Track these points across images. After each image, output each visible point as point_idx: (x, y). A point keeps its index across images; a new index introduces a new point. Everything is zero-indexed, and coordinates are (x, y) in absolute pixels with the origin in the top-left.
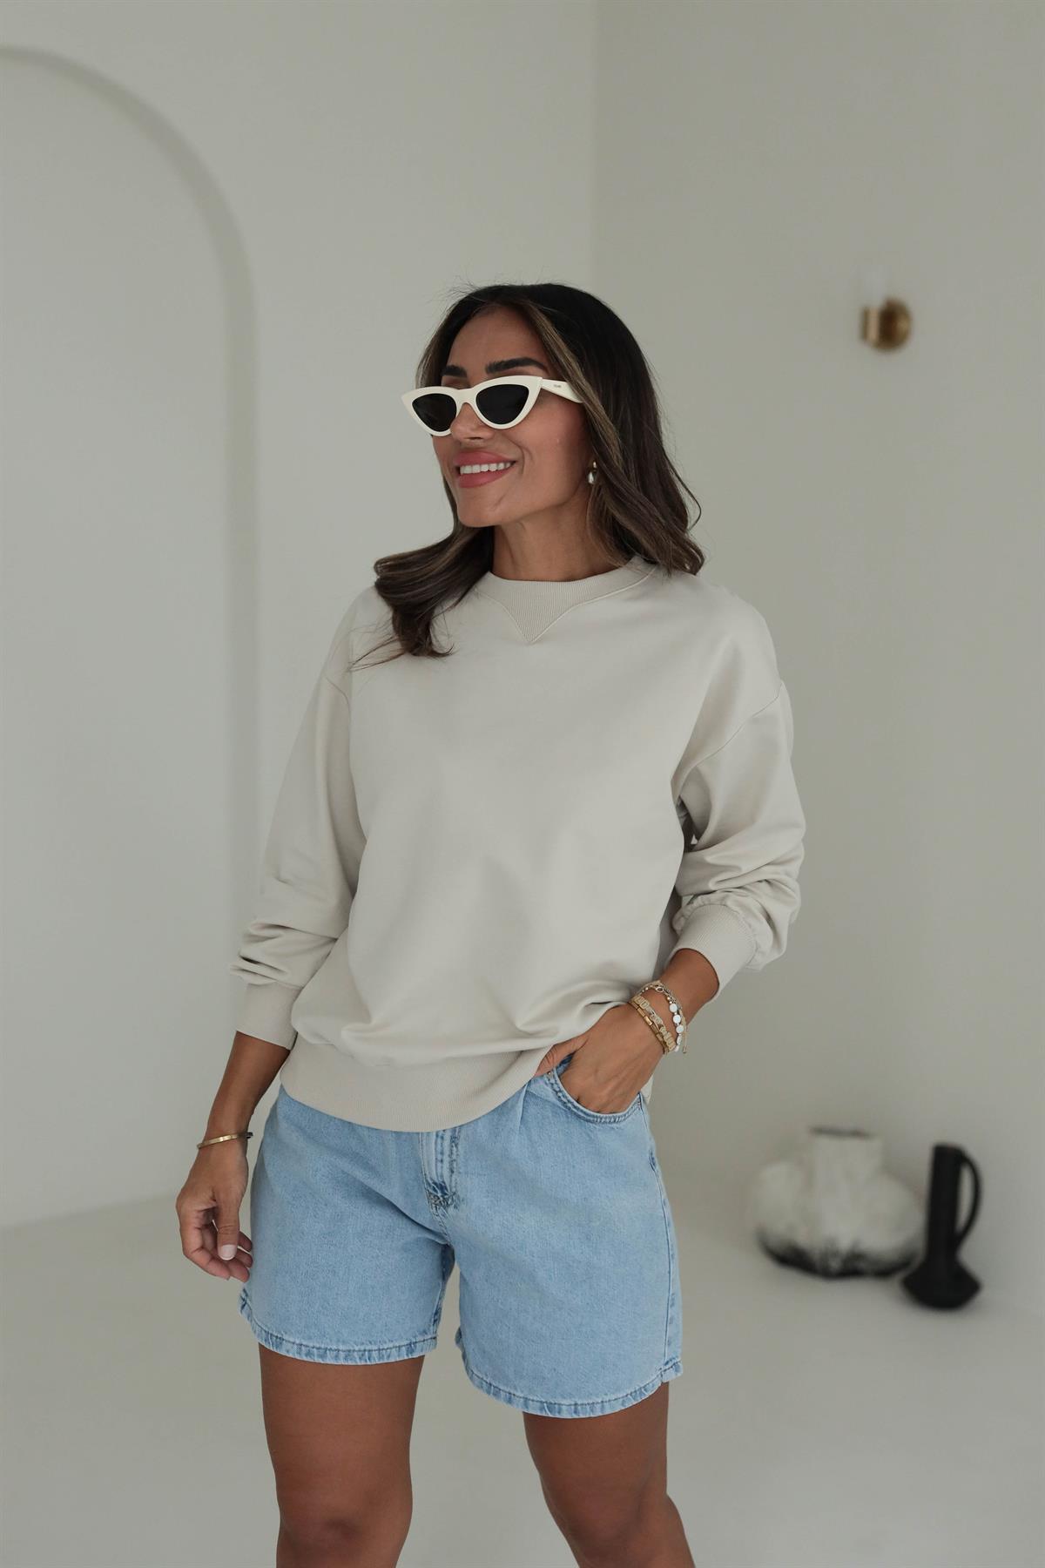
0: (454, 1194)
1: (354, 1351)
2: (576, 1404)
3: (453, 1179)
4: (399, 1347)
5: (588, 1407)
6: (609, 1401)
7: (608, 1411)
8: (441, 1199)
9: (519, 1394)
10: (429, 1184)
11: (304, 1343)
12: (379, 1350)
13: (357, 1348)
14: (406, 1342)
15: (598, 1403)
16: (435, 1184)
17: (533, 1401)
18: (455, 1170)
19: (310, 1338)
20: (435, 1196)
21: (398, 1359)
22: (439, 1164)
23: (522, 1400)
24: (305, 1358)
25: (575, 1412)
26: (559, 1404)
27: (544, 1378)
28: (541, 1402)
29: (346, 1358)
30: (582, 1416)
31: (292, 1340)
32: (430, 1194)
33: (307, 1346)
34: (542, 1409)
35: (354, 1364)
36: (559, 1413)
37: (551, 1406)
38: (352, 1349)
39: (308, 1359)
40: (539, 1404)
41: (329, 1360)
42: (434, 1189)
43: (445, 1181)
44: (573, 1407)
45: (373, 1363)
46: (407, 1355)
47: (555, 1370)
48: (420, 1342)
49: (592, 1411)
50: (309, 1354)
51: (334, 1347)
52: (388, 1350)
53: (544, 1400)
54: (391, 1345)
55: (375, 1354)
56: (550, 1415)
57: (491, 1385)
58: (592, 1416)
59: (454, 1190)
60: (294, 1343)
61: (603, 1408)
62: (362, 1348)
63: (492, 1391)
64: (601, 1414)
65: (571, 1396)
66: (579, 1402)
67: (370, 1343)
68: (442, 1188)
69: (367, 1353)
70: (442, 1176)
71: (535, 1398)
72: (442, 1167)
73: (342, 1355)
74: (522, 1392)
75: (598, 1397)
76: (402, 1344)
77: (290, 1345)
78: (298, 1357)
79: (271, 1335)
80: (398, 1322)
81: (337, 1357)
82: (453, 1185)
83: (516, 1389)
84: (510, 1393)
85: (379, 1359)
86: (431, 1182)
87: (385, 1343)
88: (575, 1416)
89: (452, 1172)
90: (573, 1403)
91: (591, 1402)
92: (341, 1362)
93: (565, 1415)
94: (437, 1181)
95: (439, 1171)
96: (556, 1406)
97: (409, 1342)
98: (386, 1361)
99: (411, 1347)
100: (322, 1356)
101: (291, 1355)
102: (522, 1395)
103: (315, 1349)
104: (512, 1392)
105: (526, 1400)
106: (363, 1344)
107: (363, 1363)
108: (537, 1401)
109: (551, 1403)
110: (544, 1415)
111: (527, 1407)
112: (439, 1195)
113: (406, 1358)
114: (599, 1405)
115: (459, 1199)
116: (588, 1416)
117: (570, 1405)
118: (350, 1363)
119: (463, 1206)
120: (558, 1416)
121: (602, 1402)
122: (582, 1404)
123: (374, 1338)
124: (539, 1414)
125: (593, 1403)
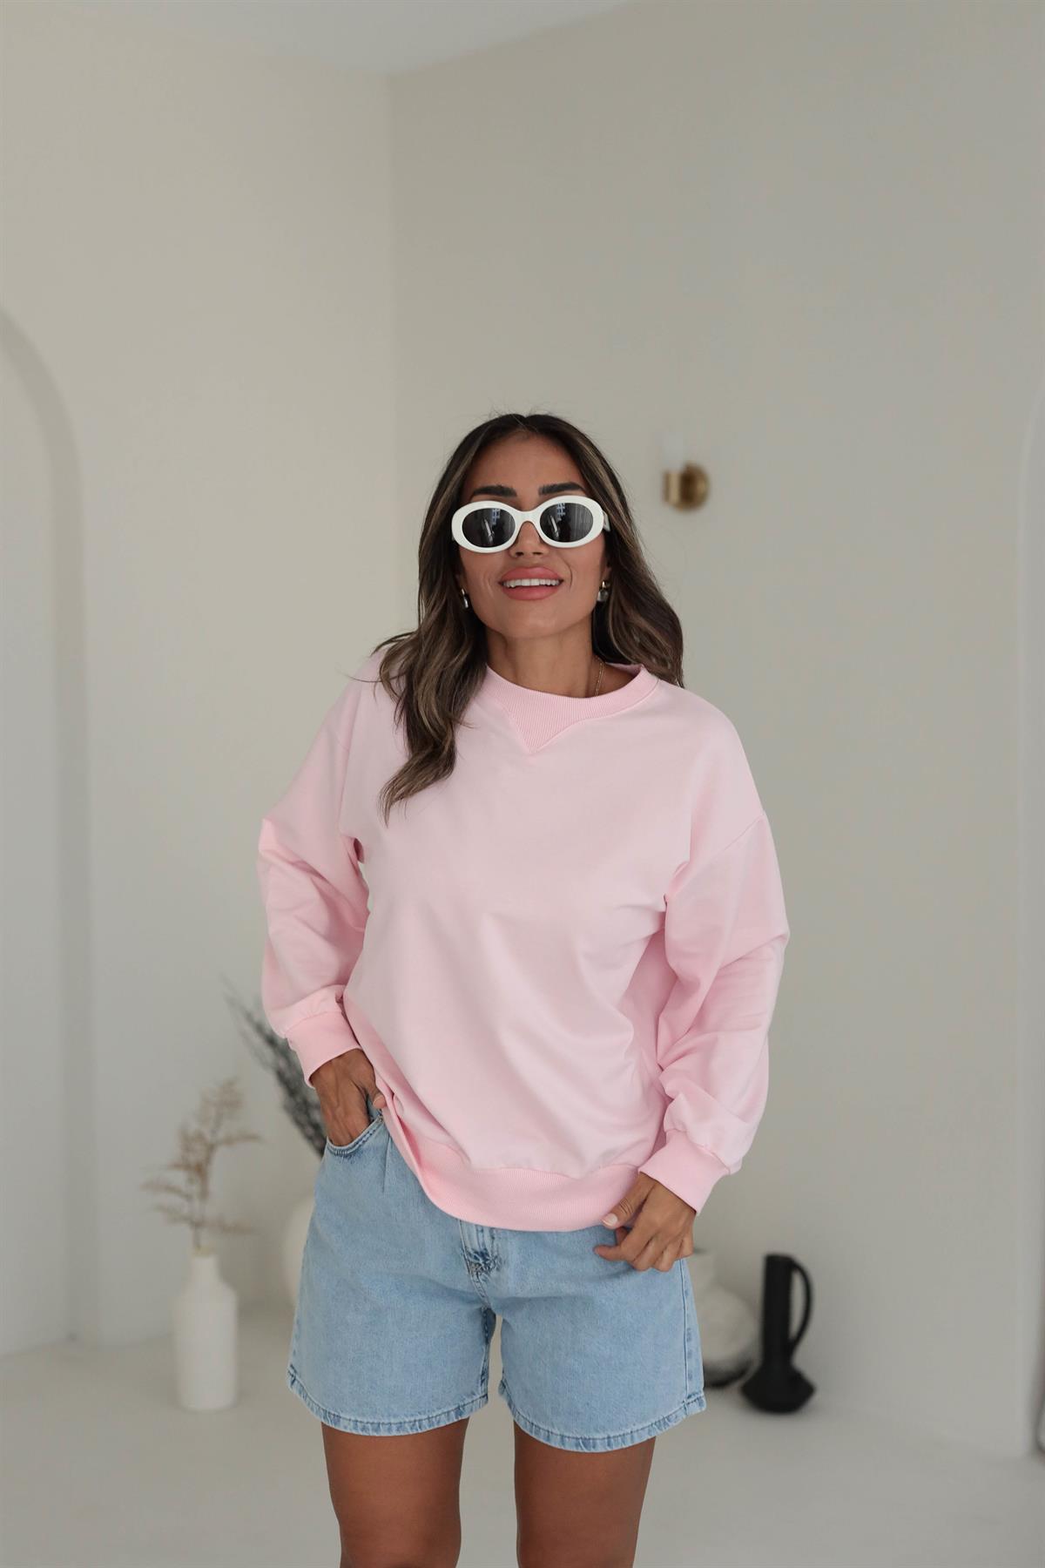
0: (496, 1257)
1: (405, 1422)
2: (609, 1438)
3: (495, 1244)
5: (619, 1438)
6: (638, 1431)
7: (637, 1441)
8: (483, 1265)
9: (556, 1431)
10: (470, 1254)
11: (359, 1419)
15: (628, 1434)
16: (476, 1252)
17: (569, 1437)
18: (495, 1236)
20: (476, 1264)
21: (448, 1423)
22: (480, 1234)
23: (559, 1437)
24: (361, 1433)
25: (609, 1445)
26: (594, 1439)
28: (577, 1439)
29: (398, 1430)
30: (615, 1448)
32: (471, 1263)
33: (361, 1422)
34: (578, 1445)
35: (406, 1434)
36: (594, 1447)
37: (586, 1442)
39: (364, 1434)
40: (574, 1440)
41: (383, 1433)
42: (476, 1258)
43: (488, 1248)
44: (606, 1441)
45: (424, 1430)
46: (457, 1418)
48: (469, 1403)
49: (624, 1442)
50: (363, 1429)
51: (386, 1421)
53: (579, 1437)
55: (425, 1423)
56: (586, 1451)
58: (624, 1446)
59: (496, 1254)
60: (350, 1420)
61: (632, 1438)
62: (412, 1419)
64: (631, 1445)
65: (604, 1429)
66: (612, 1435)
67: (420, 1413)
68: (484, 1255)
69: (417, 1423)
70: (484, 1244)
72: (483, 1236)
73: (394, 1427)
76: (450, 1409)
77: (346, 1423)
78: (354, 1432)
79: (329, 1413)
80: (444, 1392)
81: (390, 1430)
82: (495, 1249)
83: (553, 1427)
84: (548, 1432)
85: (430, 1426)
86: (472, 1252)
87: (434, 1411)
88: (609, 1449)
89: (493, 1238)
90: (606, 1436)
91: (622, 1433)
92: (394, 1433)
93: (600, 1449)
94: (478, 1250)
95: (481, 1240)
96: (591, 1441)
97: (457, 1406)
98: (436, 1426)
99: (459, 1411)
100: (377, 1430)
101: (348, 1431)
102: (559, 1433)
103: (369, 1425)
105: (562, 1437)
106: (412, 1415)
107: (415, 1432)
108: (573, 1438)
109: (585, 1439)
110: (580, 1450)
111: (563, 1444)
112: (481, 1261)
113: (456, 1420)
114: (629, 1436)
115: (500, 1261)
116: (619, 1447)
117: (604, 1439)
118: (402, 1433)
119: (504, 1268)
120: (593, 1450)
122: (614, 1437)
123: (423, 1409)
125: (624, 1435)
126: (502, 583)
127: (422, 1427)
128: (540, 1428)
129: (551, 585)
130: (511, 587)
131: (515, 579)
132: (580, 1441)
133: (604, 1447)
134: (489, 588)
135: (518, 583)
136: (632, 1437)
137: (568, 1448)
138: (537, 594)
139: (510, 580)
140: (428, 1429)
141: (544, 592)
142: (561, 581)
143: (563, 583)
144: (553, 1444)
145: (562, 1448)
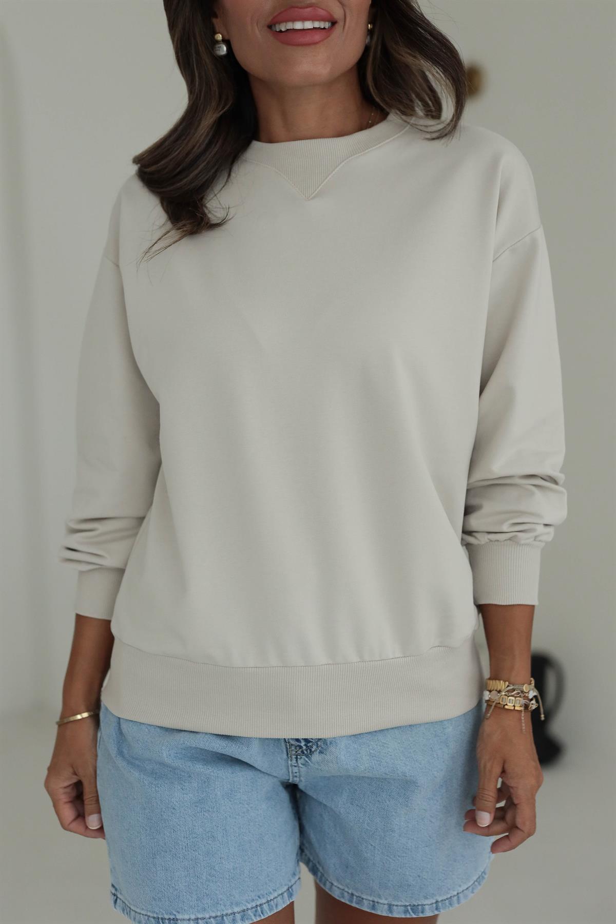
4: (282, 894)
6: (463, 891)
11: (200, 916)
12: (268, 902)
13: (249, 906)
14: (286, 888)
15: (454, 896)
17: (397, 906)
19: (204, 910)
23: (386, 907)
27: (409, 886)
28: (406, 906)
31: (187, 917)
34: (406, 912)
37: (414, 908)
38: (245, 908)
47: (419, 876)
51: (230, 911)
52: (275, 900)
53: (407, 904)
54: (276, 895)
56: (414, 916)
57: (352, 894)
63: (355, 900)
69: (259, 908)
71: (399, 903)
74: (386, 899)
75: (454, 891)
83: (379, 897)
85: (270, 911)
98: (275, 912)
102: (386, 902)
104: (376, 900)
105: (390, 906)
106: (253, 900)
110: (408, 916)
120: (421, 915)
121: (458, 894)
124: (403, 916)
126: (270, 27)
127: (265, 914)
128: (363, 899)
129: (324, 28)
130: (281, 31)
131: (287, 21)
132: (409, 908)
133: (433, 912)
134: (257, 32)
135: (290, 26)
136: (458, 897)
137: (396, 915)
138: (308, 38)
139: (280, 23)
140: (270, 914)
141: (317, 37)
142: (334, 23)
143: (337, 26)
144: (379, 913)
145: (390, 915)
